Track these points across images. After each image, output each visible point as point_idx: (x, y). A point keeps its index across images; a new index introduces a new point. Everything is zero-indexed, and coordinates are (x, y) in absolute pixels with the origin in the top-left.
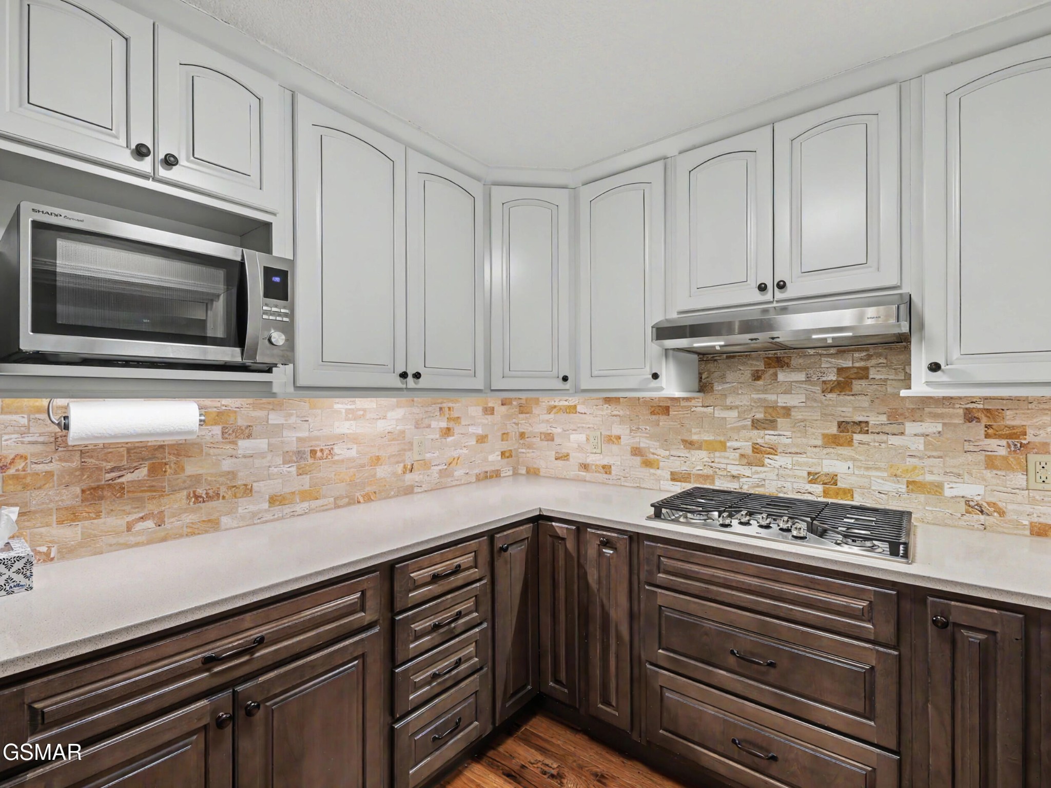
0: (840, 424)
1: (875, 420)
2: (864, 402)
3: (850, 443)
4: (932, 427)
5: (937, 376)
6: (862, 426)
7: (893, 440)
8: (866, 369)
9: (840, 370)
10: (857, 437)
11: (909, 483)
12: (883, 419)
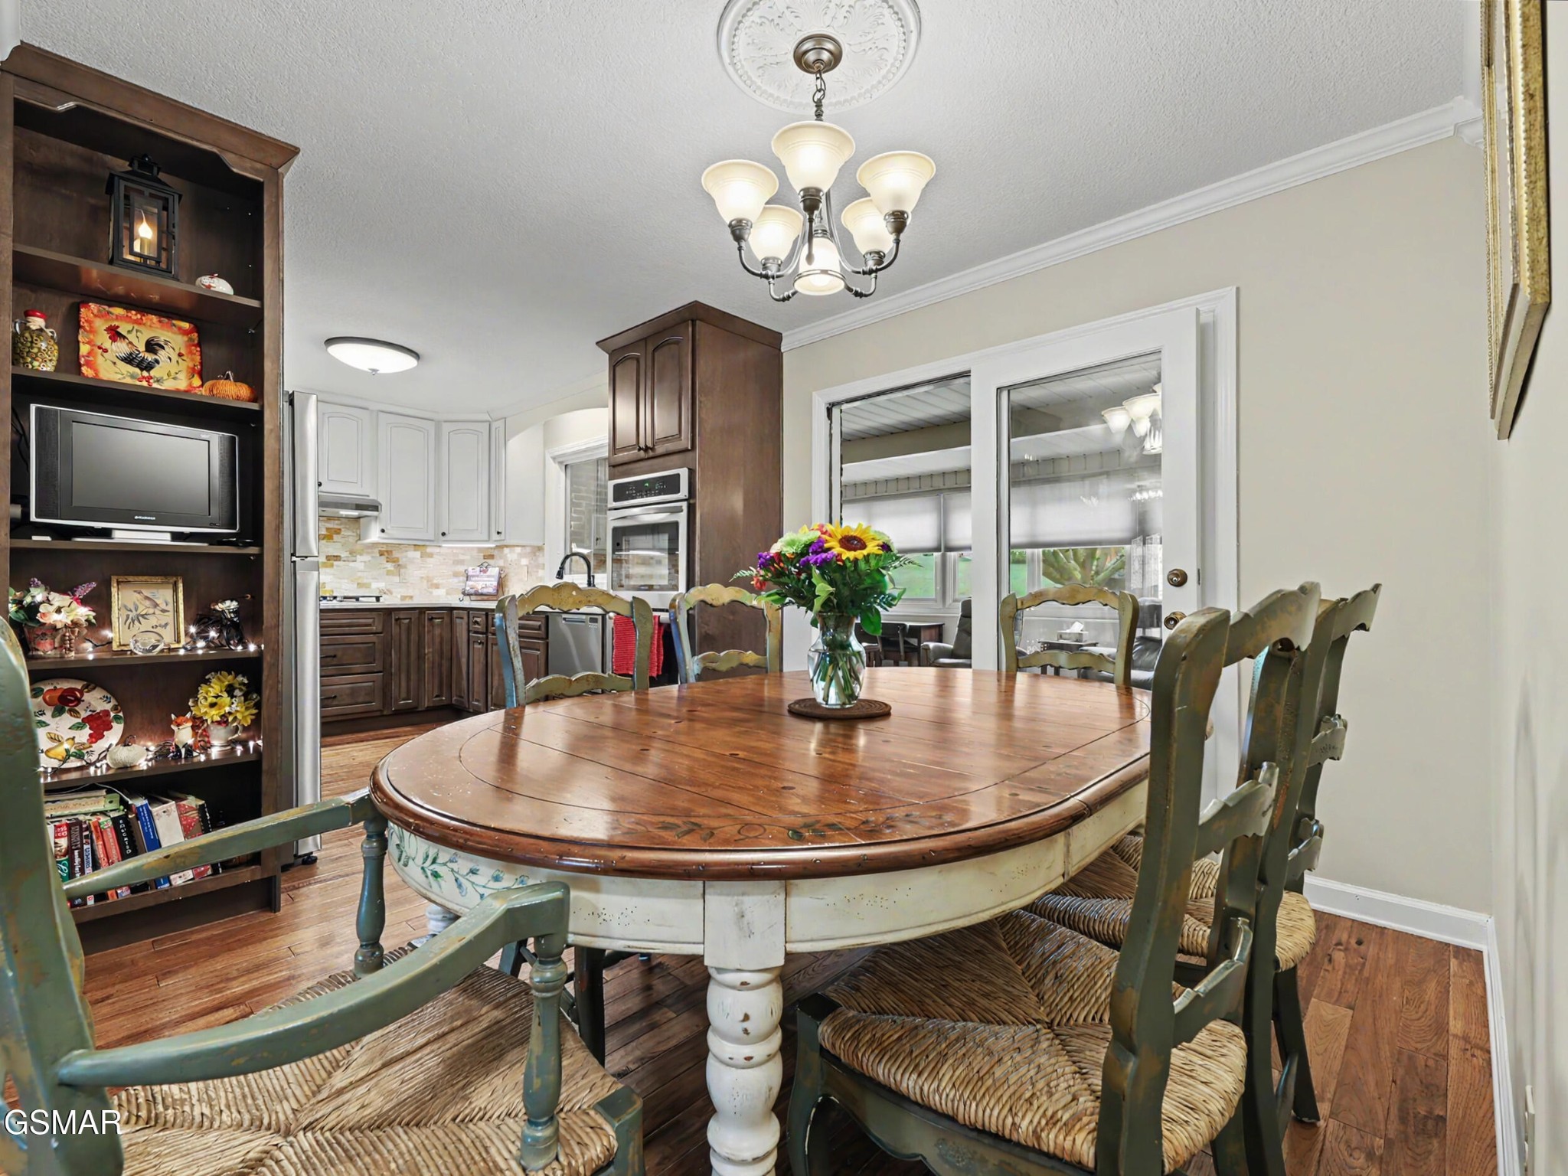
0: (327, 557)
1: (344, 555)
2: (339, 545)
3: (332, 566)
4: (366, 558)
5: (383, 535)
6: (337, 558)
7: (352, 564)
8: (340, 529)
9: (327, 529)
10: (335, 563)
11: (358, 584)
12: (347, 554)
